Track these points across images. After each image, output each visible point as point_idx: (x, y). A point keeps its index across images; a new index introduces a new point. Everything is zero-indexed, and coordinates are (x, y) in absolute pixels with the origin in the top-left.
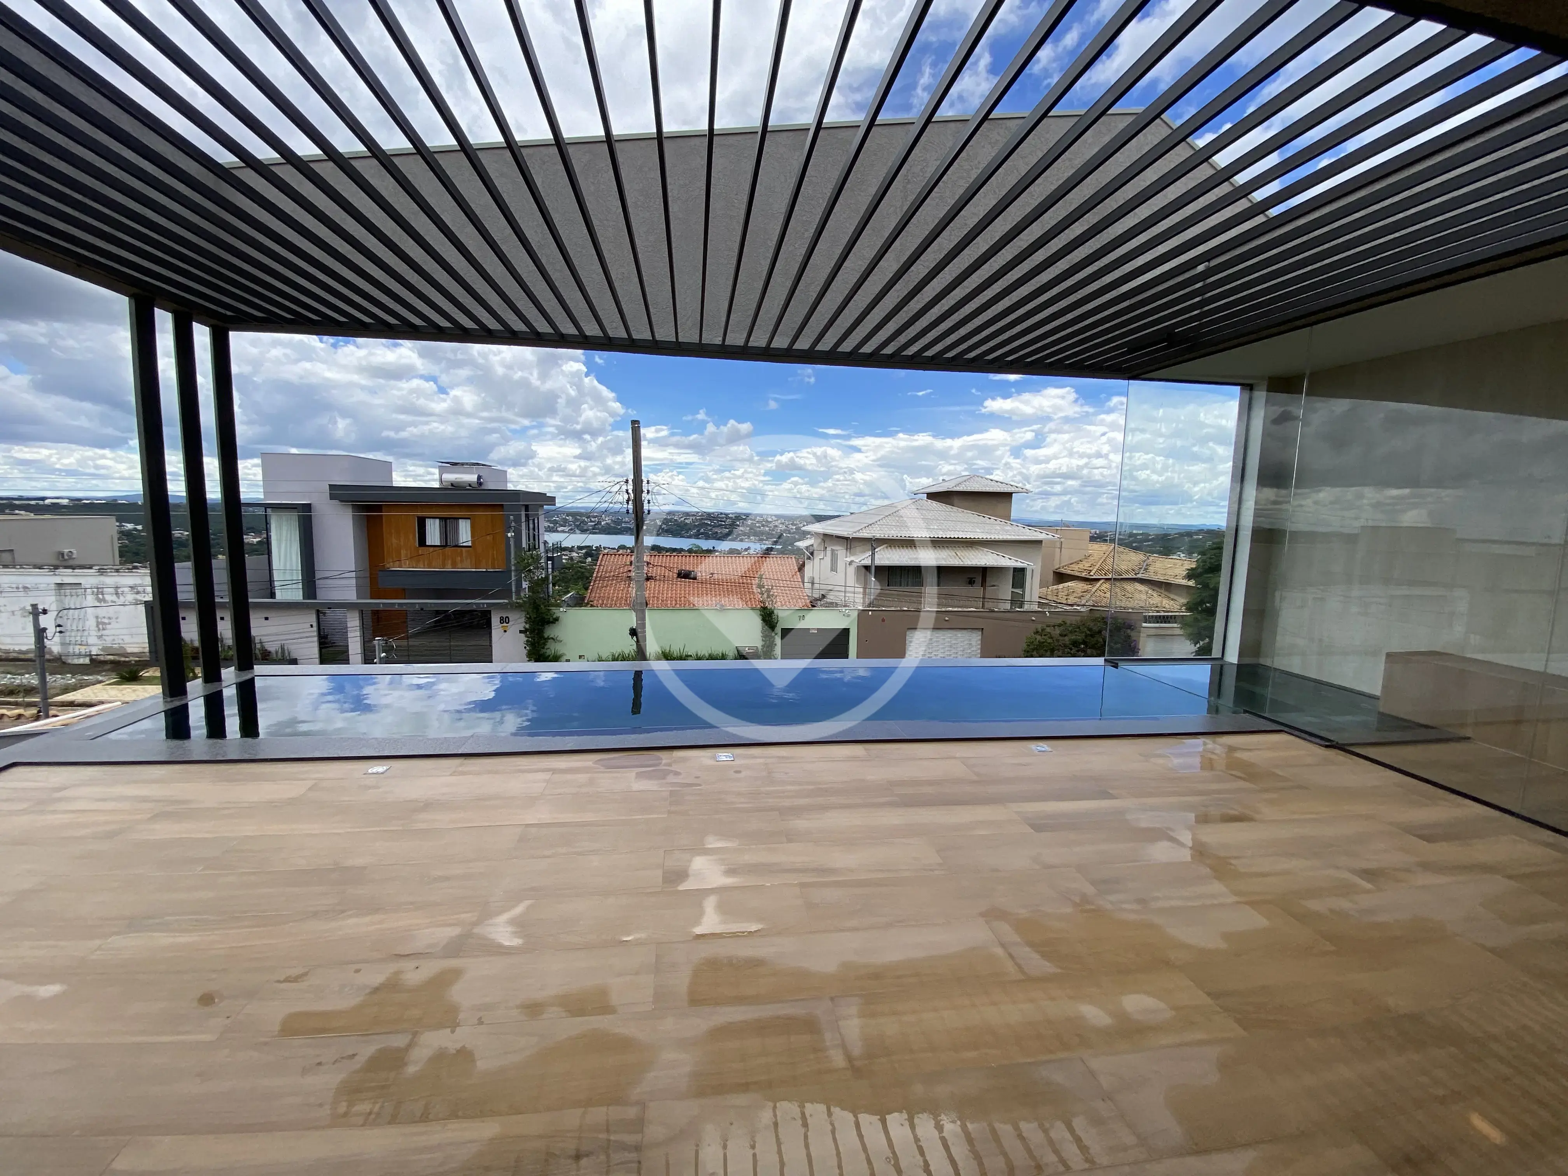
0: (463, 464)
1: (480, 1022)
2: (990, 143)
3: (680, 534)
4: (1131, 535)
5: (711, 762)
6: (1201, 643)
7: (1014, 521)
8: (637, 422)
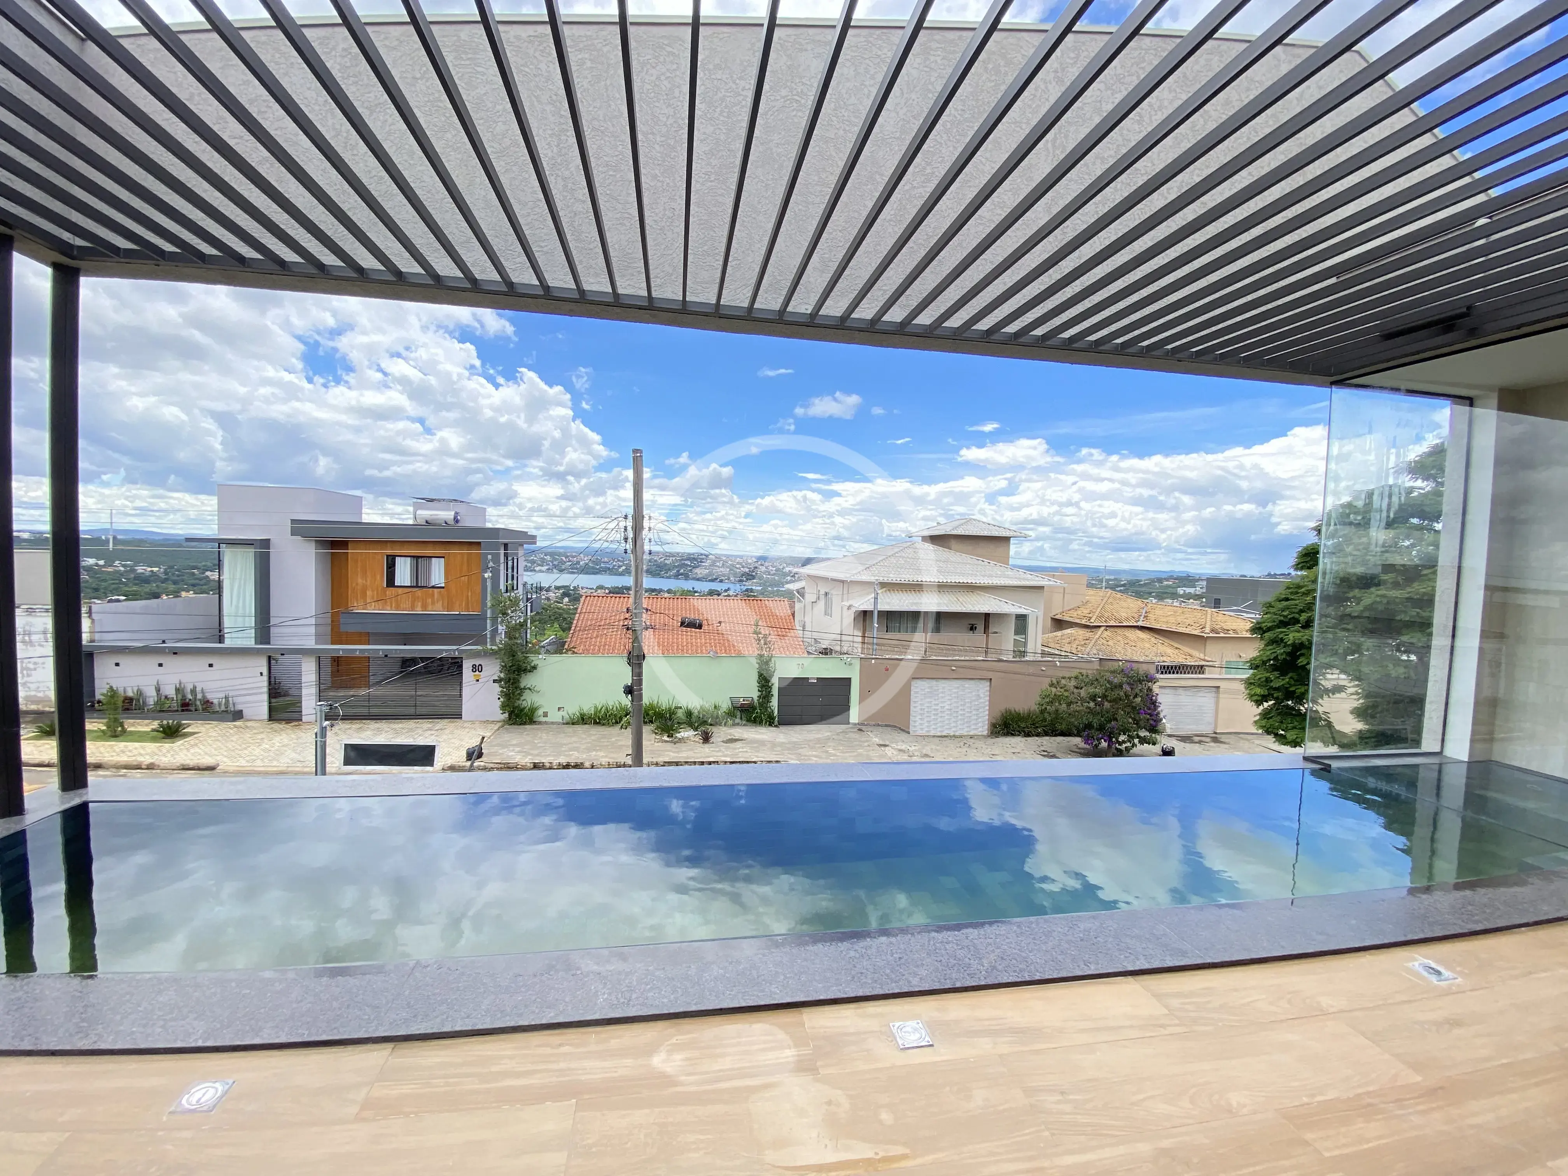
0: (439, 500)
3: (659, 574)
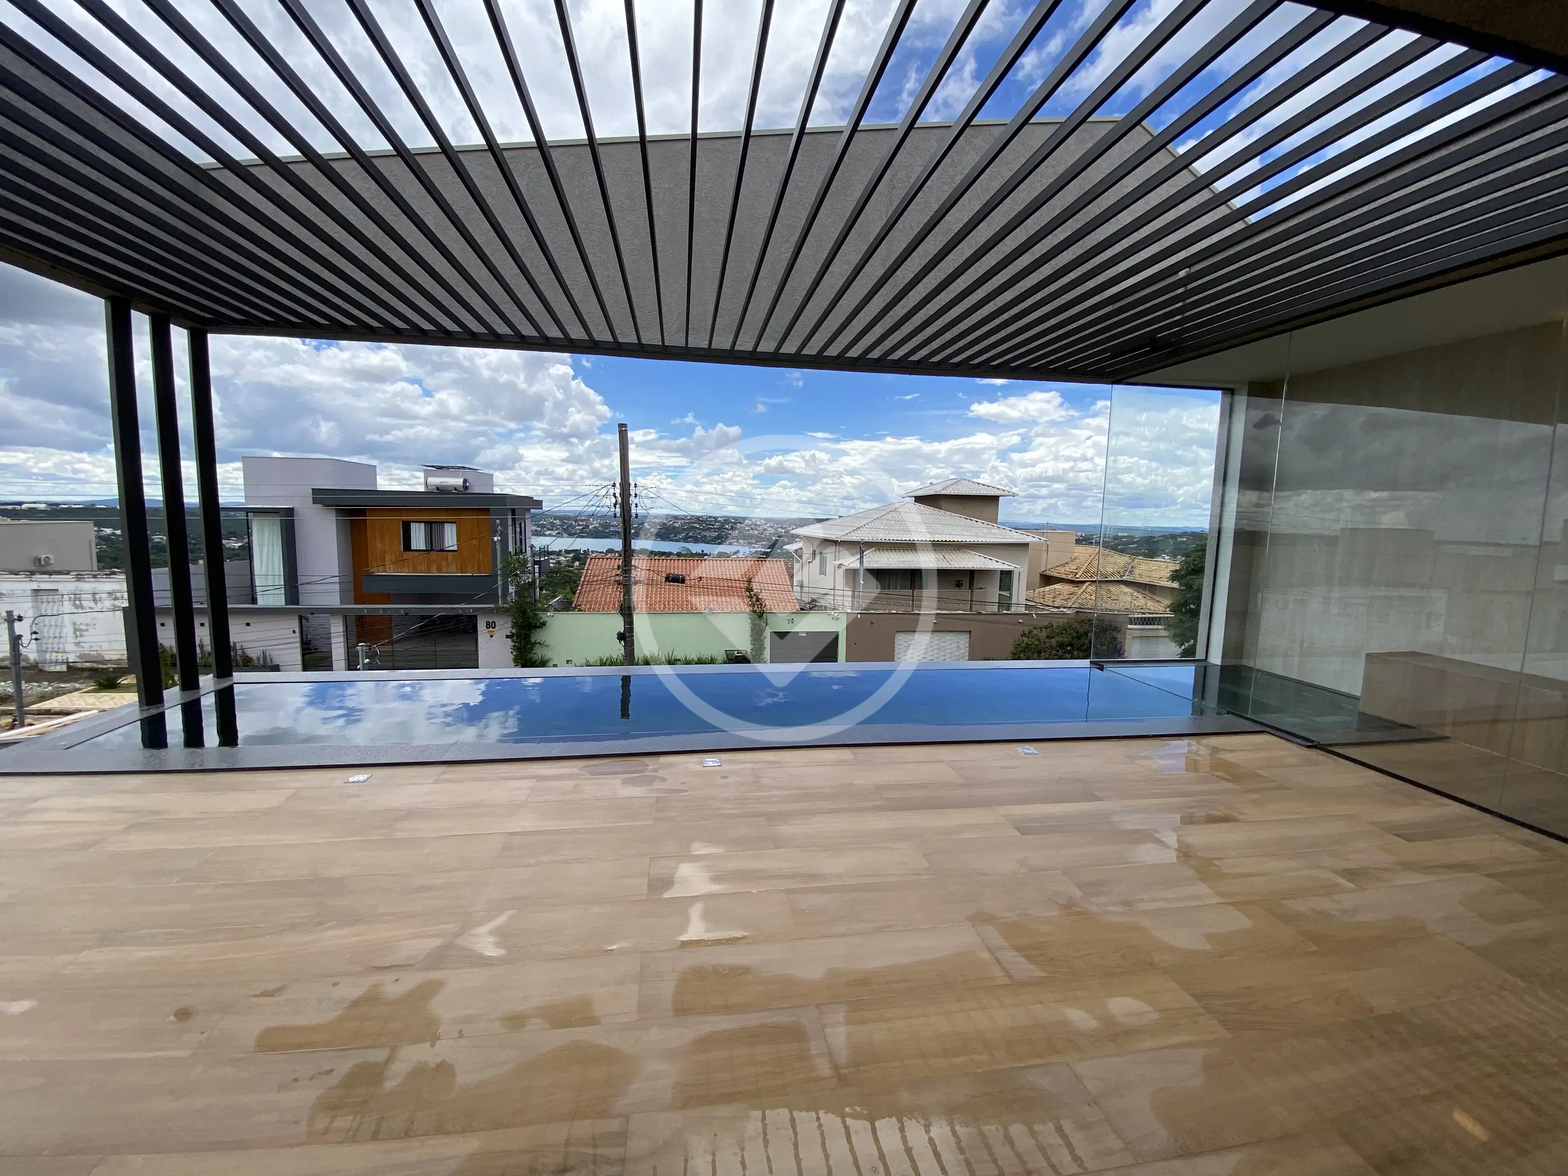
0: (448, 468)
1: (461, 1035)
2: (974, 149)
4: (1116, 538)
5: (699, 768)
6: (1186, 645)
7: (1001, 524)
8: (624, 425)
